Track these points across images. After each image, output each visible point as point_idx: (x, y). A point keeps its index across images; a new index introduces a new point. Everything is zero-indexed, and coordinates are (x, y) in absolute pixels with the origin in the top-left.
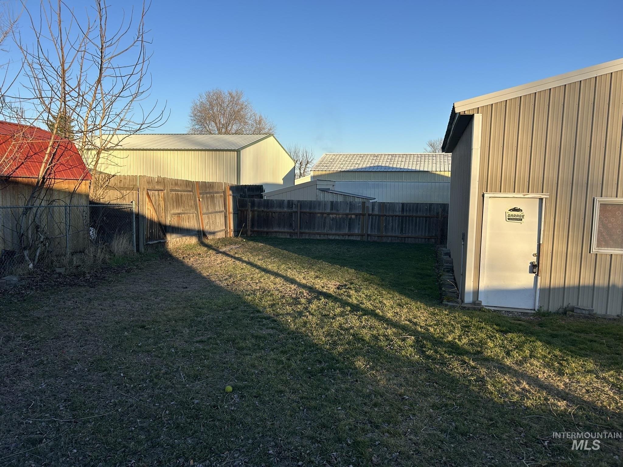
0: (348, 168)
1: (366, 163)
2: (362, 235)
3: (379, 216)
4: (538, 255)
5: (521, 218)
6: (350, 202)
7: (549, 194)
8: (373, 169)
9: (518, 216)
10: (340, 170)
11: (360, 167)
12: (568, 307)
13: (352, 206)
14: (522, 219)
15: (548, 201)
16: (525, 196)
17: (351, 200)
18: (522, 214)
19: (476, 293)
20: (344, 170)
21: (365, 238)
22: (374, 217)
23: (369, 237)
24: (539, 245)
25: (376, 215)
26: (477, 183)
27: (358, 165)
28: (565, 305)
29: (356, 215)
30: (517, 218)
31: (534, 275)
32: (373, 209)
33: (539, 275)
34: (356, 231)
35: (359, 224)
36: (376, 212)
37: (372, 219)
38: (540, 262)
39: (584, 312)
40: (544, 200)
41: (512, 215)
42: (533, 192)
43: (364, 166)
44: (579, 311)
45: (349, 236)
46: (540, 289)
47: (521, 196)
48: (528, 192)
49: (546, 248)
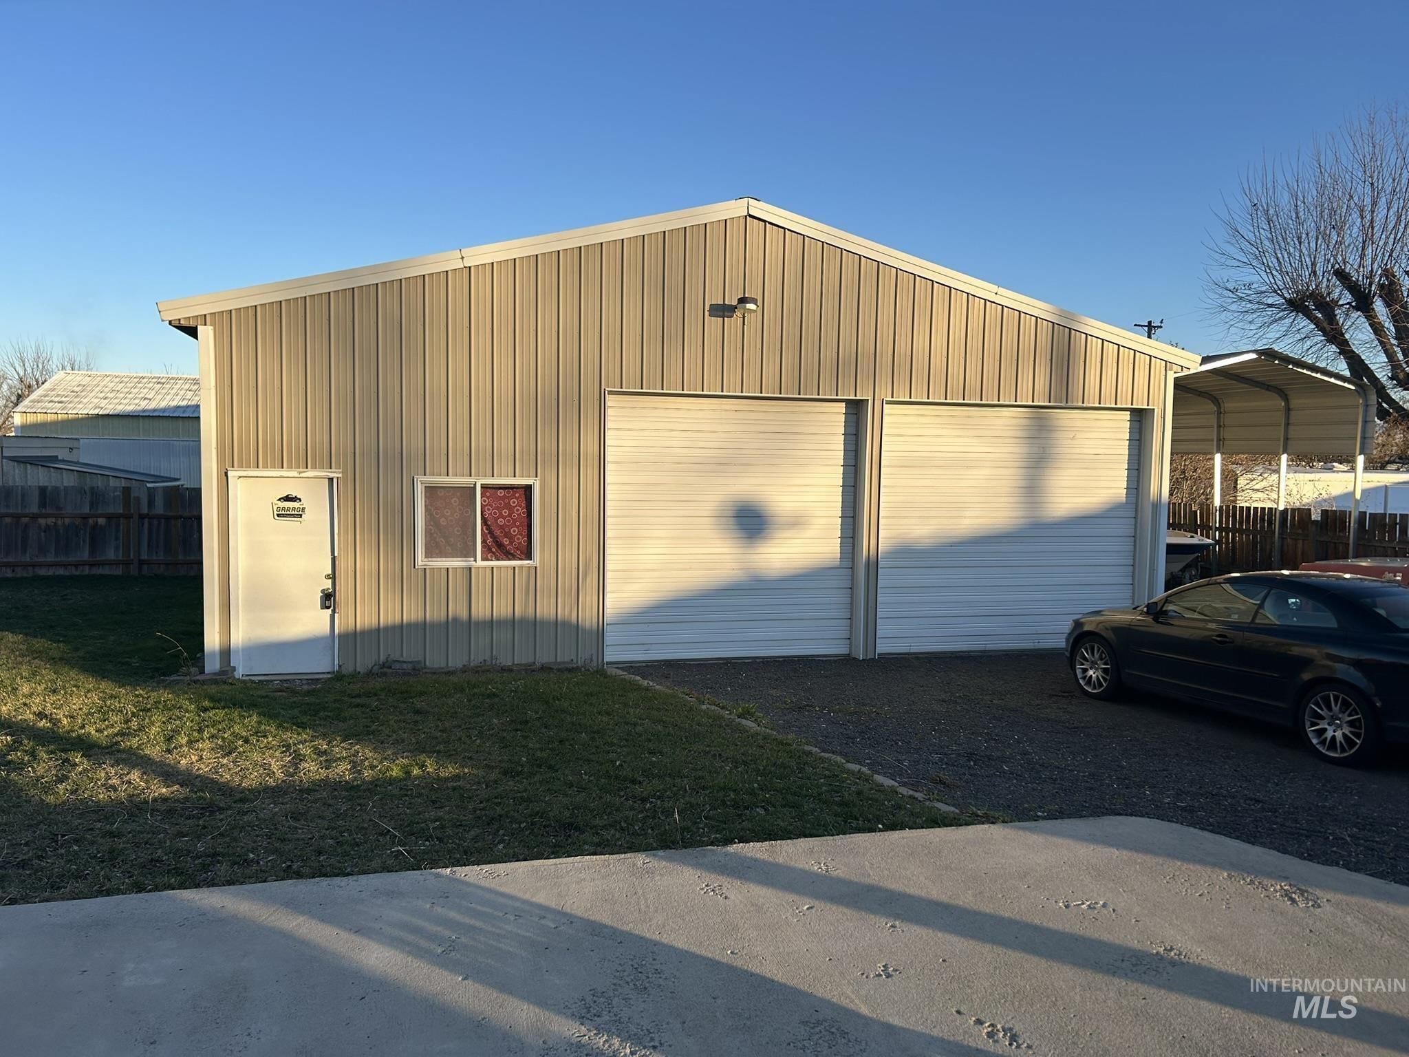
0: (120, 409)
1: (169, 397)
2: (127, 564)
3: (168, 518)
4: (333, 577)
5: (301, 513)
6: (92, 488)
7: (341, 470)
8: (184, 412)
9: (294, 509)
10: (96, 412)
11: (152, 405)
12: (387, 661)
13: (96, 497)
14: (301, 515)
15: (341, 482)
16: (302, 475)
17: (100, 483)
18: (301, 507)
19: (226, 653)
20: (106, 412)
21: (133, 571)
22: (155, 522)
23: (145, 567)
24: (334, 559)
25: (159, 517)
26: (214, 451)
27: (147, 401)
28: (382, 658)
29: (109, 517)
30: (293, 513)
31: (329, 611)
32: (151, 503)
33: (337, 610)
34: (111, 555)
35: (117, 539)
36: (159, 509)
37: (150, 524)
38: (337, 588)
39: (405, 666)
40: (335, 480)
41: (284, 509)
42: (314, 467)
43: (163, 404)
44: (398, 666)
45: (92, 565)
46: (339, 636)
47: (295, 474)
48: (307, 468)
49: (344, 565)
